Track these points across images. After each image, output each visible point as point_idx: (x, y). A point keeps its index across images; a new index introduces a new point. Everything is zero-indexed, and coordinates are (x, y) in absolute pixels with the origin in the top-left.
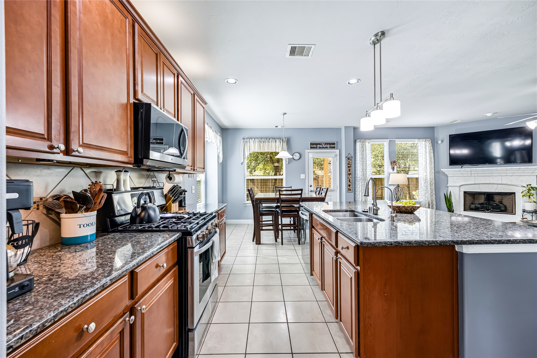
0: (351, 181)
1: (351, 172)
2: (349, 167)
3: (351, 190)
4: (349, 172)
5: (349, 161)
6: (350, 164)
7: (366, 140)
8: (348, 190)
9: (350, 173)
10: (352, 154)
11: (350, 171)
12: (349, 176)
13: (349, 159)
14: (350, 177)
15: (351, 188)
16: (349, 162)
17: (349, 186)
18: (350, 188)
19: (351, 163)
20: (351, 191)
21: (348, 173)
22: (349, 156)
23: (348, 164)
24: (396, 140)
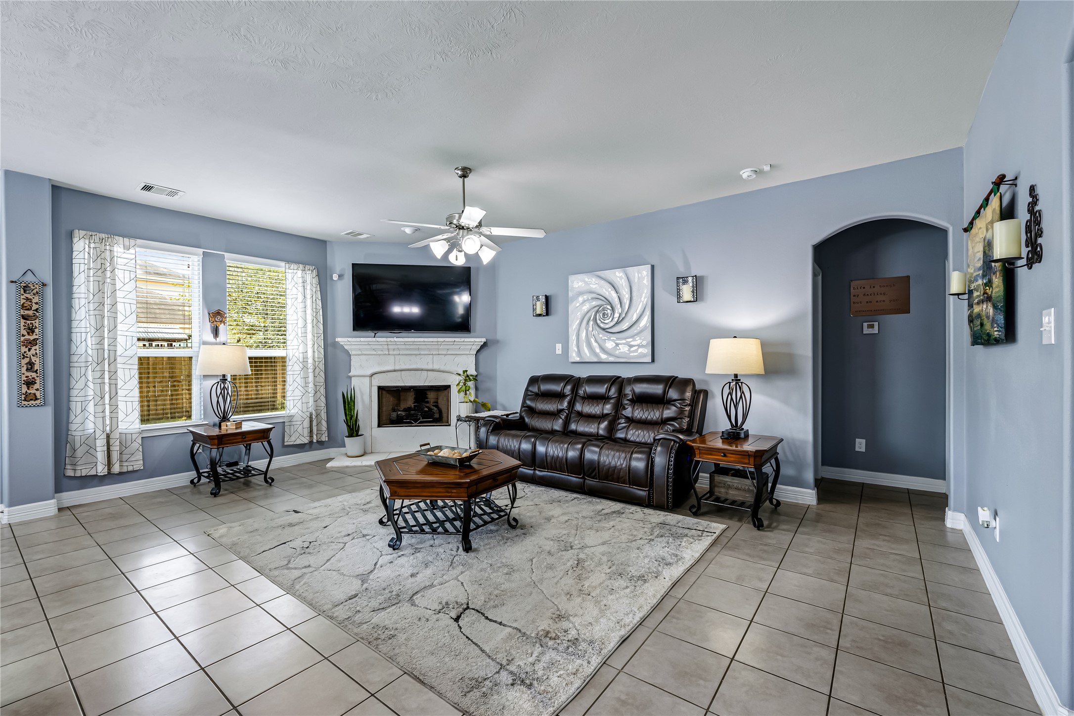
0: (36, 367)
1: (37, 337)
2: (24, 317)
3: (36, 399)
4: (27, 337)
5: (28, 296)
6: (35, 307)
7: (117, 237)
8: (25, 400)
9: (32, 338)
10: (46, 274)
11: (33, 332)
12: (29, 350)
13: (26, 289)
14: (33, 352)
15: (37, 390)
16: (27, 299)
17: (30, 383)
18: (33, 391)
19: (36, 303)
20: (38, 402)
21: (22, 339)
22: (29, 278)
23: (23, 307)
24: (227, 255)
